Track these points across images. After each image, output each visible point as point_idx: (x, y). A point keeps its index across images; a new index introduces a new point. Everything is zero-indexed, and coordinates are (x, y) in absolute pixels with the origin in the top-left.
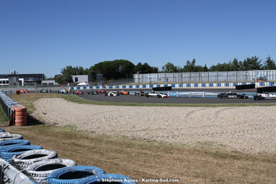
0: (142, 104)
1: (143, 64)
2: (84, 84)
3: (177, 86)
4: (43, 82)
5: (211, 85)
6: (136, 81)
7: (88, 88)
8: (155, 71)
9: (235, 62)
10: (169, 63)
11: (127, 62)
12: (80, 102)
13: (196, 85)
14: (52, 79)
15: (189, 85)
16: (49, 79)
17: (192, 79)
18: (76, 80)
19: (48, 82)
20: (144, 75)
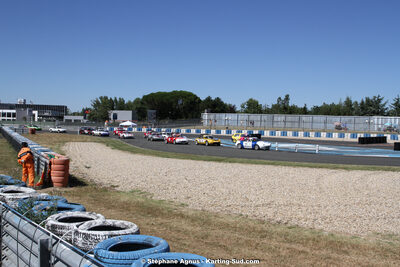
0: (231, 159)
1: (213, 99)
2: (129, 123)
3: (267, 134)
4: (66, 117)
5: (318, 135)
6: (206, 123)
7: (135, 130)
8: (231, 110)
9: (348, 102)
10: (251, 100)
11: (190, 94)
12: (133, 151)
13: (295, 134)
14: (78, 114)
15: (284, 134)
16: (74, 114)
17: (288, 125)
18: (115, 117)
19: (73, 118)
20: (218, 115)
